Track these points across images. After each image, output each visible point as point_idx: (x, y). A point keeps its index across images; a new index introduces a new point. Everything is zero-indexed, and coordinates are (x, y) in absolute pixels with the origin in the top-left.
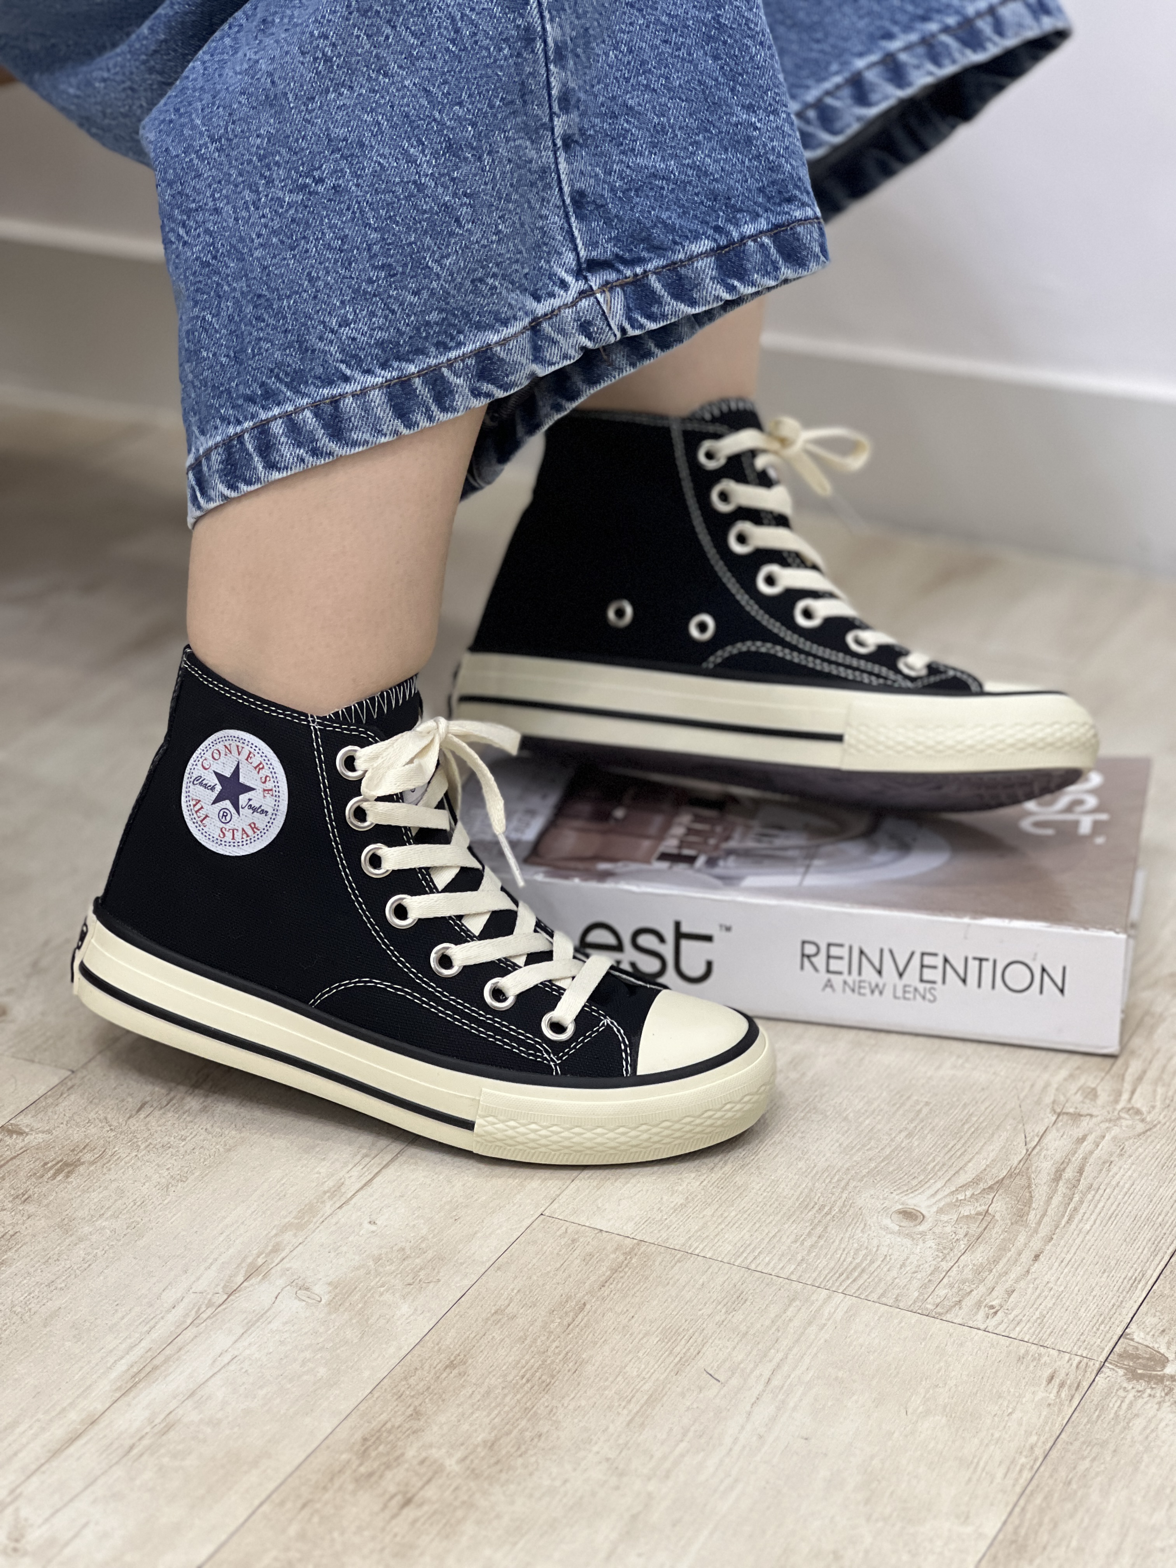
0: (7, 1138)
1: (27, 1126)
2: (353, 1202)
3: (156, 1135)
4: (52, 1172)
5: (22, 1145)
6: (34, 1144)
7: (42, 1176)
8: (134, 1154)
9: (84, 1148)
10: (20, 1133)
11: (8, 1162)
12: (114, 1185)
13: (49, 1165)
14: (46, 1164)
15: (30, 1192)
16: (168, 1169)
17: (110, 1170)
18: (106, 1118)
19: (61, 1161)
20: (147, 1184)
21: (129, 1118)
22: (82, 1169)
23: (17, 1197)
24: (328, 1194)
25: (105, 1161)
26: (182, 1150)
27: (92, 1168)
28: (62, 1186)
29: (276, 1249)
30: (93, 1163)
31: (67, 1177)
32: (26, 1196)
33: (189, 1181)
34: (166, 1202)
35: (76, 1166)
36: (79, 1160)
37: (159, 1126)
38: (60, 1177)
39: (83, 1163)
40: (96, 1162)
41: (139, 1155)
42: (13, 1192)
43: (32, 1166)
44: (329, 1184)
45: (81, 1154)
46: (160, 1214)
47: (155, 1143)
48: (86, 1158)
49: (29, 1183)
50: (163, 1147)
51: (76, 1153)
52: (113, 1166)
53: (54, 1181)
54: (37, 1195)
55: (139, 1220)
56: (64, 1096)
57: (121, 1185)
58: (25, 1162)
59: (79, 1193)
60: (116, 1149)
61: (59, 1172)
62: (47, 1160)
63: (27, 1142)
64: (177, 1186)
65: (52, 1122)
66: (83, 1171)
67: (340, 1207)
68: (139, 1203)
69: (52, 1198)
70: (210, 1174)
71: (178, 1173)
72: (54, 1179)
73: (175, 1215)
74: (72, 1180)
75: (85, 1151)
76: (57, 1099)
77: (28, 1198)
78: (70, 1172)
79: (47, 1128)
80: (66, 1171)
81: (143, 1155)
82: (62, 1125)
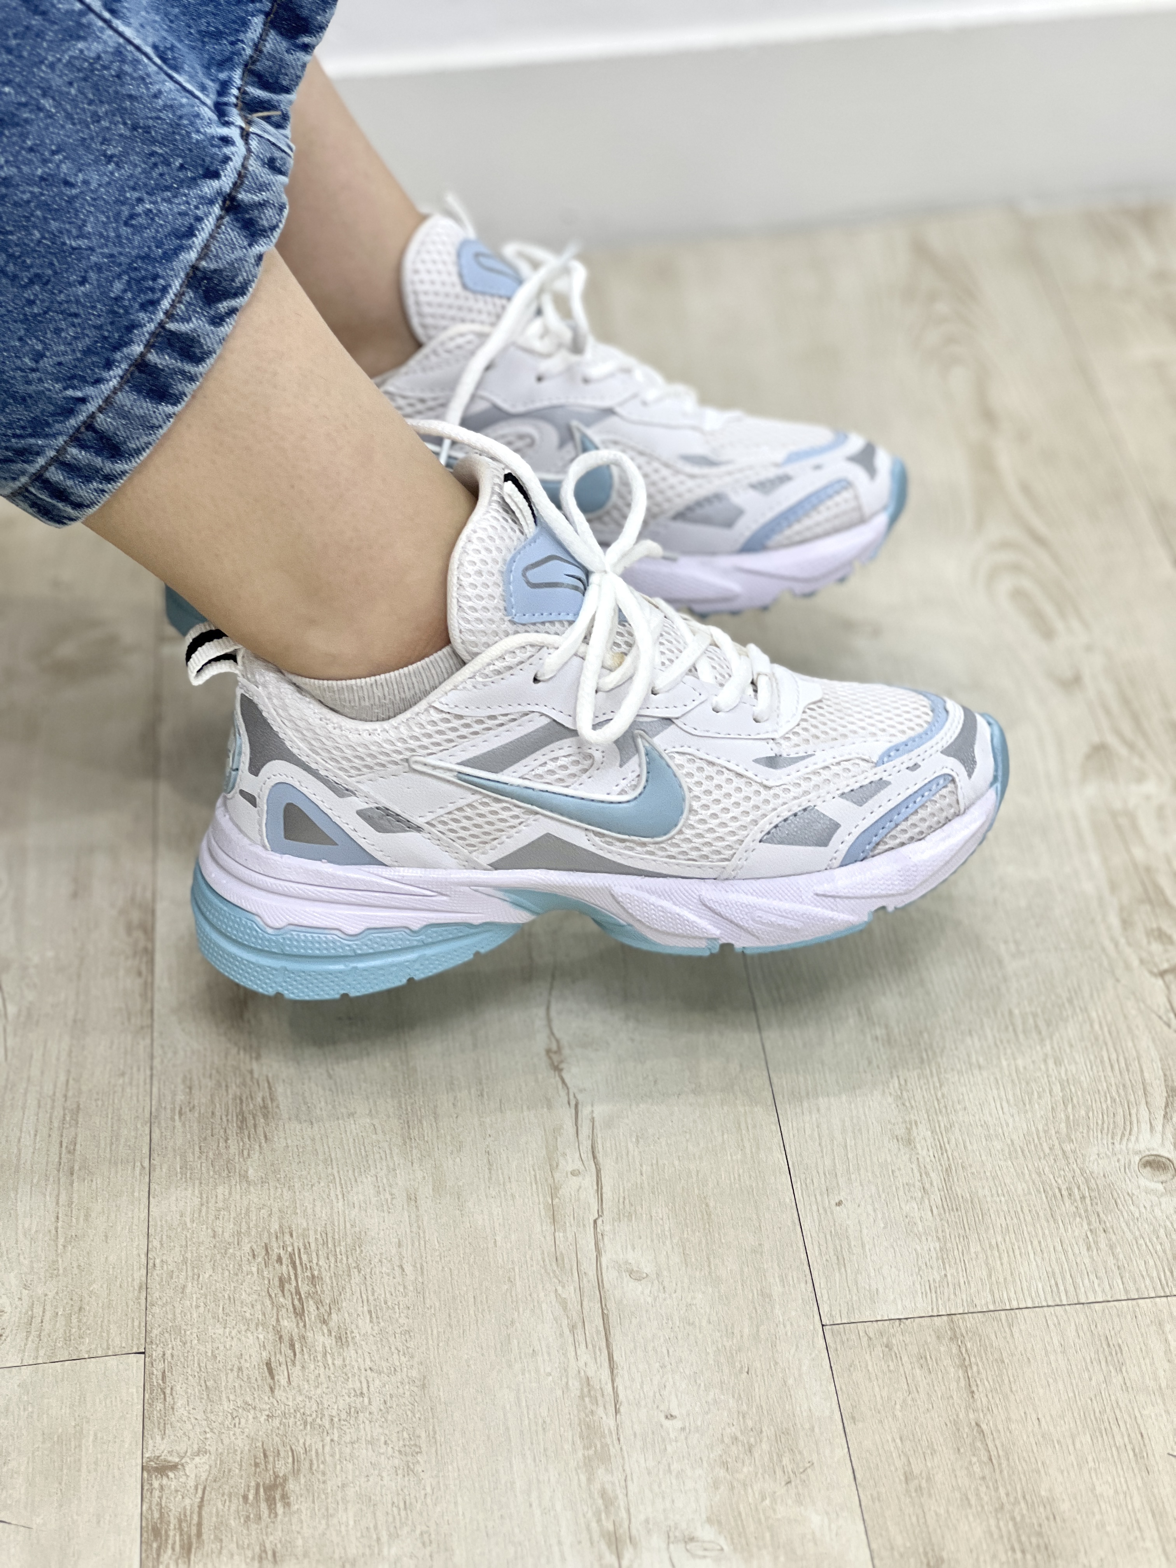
0: (165, 1481)
1: (171, 1453)
2: (622, 1397)
3: (325, 1402)
4: (263, 1506)
5: (191, 1483)
6: (204, 1475)
7: (259, 1518)
8: (328, 1439)
9: (265, 1456)
10: (174, 1467)
11: (200, 1514)
12: (351, 1492)
14: (245, 1498)
15: (268, 1546)
16: (386, 1443)
17: (324, 1474)
18: (246, 1403)
19: (258, 1485)
20: (384, 1474)
21: (272, 1390)
22: (291, 1485)
23: (261, 1558)
24: (587, 1399)
25: (307, 1463)
26: (374, 1408)
27: (303, 1481)
28: (294, 1520)
29: (608, 1500)
30: (296, 1472)
31: (289, 1504)
32: (270, 1553)
33: (424, 1449)
34: (429, 1489)
35: (283, 1486)
36: (276, 1477)
37: (316, 1387)
38: (280, 1508)
39: (285, 1479)
40: (299, 1470)
41: (336, 1439)
42: (249, 1554)
43: (233, 1508)
44: (575, 1385)
45: (270, 1466)
46: (438, 1509)
47: (334, 1413)
48: (283, 1467)
49: (254, 1533)
50: (349, 1414)
51: (263, 1466)
52: (322, 1466)
53: (279, 1517)
54: (279, 1546)
55: (424, 1528)
56: (168, 1391)
57: (357, 1488)
58: (220, 1506)
59: (324, 1522)
60: (301, 1441)
61: (271, 1502)
62: (242, 1492)
63: (193, 1476)
64: (418, 1462)
65: (192, 1435)
66: (297, 1488)
67: (617, 1411)
68: (402, 1505)
69: (300, 1542)
70: (437, 1428)
71: (401, 1443)
72: (276, 1515)
73: (456, 1503)
74: (296, 1507)
75: (271, 1459)
76: (165, 1399)
77: (274, 1554)
78: (284, 1497)
79: (195, 1447)
80: (278, 1497)
81: (340, 1437)
82: (208, 1436)
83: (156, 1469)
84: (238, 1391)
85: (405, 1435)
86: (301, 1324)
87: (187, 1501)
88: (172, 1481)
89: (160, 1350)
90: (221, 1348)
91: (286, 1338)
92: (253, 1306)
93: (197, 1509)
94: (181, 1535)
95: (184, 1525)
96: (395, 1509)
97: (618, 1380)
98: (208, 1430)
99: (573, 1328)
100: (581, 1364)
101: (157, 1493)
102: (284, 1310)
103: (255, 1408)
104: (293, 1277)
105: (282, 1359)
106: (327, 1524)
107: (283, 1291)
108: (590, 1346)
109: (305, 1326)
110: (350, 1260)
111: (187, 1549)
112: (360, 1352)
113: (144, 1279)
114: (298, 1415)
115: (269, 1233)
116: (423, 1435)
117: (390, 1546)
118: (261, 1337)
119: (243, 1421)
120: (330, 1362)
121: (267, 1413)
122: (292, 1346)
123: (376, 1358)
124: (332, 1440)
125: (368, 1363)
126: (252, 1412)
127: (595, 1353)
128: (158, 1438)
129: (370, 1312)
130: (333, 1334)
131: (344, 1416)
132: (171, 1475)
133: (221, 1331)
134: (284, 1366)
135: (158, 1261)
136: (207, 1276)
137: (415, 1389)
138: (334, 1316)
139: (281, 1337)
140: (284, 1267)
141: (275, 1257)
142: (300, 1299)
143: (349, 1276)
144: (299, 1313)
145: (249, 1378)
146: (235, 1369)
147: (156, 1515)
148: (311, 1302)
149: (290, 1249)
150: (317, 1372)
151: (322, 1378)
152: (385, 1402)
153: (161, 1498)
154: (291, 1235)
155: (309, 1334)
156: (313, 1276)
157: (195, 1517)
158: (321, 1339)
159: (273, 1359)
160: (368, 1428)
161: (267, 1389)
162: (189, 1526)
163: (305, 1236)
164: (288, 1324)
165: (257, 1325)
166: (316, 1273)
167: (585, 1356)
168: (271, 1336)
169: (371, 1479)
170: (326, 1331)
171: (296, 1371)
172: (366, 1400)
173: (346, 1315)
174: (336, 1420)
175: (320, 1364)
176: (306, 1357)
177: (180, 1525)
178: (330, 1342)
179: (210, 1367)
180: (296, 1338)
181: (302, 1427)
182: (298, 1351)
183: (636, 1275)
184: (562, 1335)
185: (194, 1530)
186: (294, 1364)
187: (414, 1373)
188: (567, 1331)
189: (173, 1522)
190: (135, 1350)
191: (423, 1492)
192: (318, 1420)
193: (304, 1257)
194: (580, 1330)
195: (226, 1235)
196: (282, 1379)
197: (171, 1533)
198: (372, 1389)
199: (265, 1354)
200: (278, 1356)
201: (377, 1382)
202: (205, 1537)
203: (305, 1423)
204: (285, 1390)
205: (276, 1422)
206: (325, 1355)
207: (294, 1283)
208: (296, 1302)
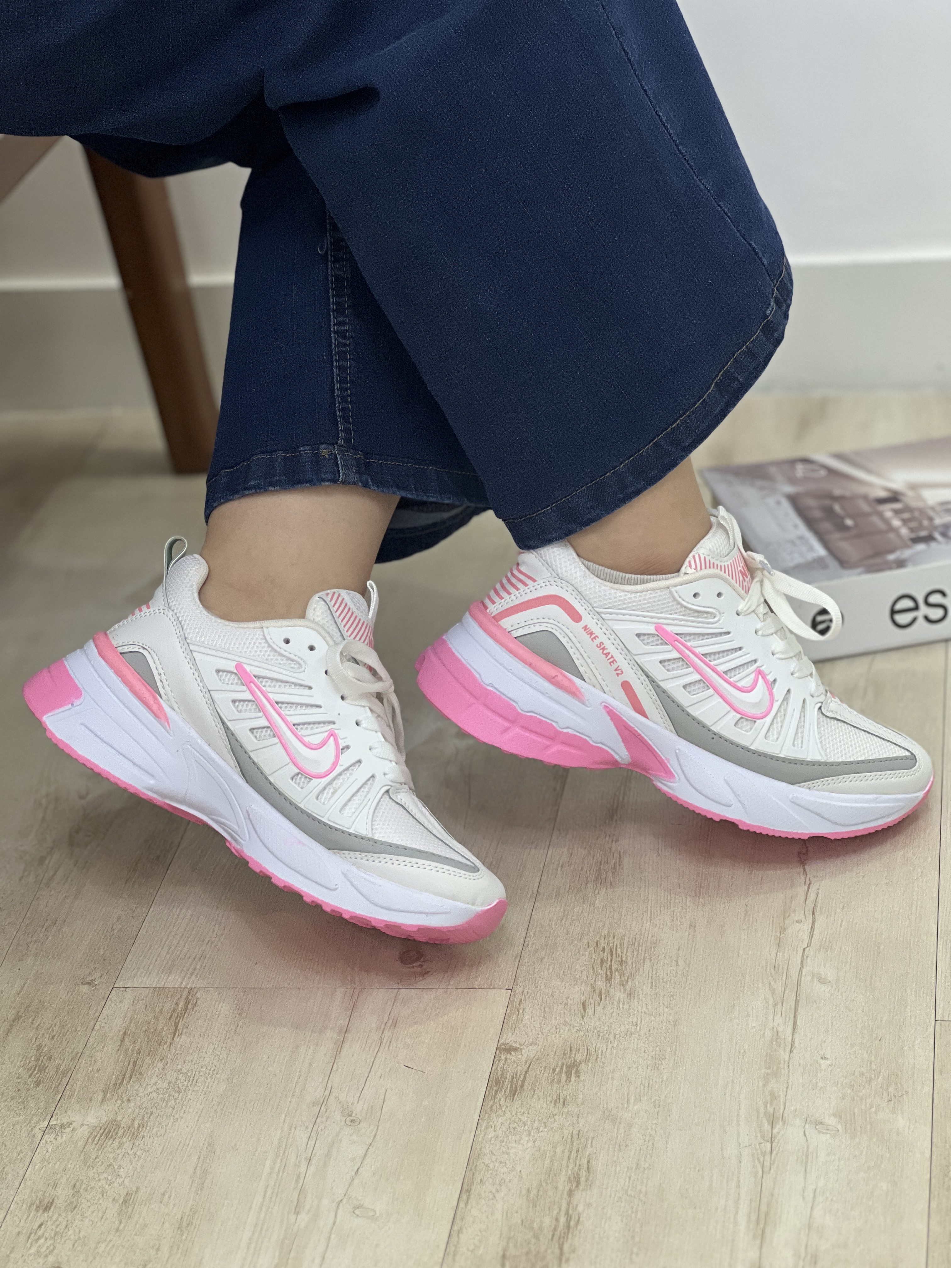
0: (509, 1056)
1: (515, 1042)
2: (797, 1044)
3: (613, 1026)
4: (564, 1076)
5: (524, 1059)
6: (532, 1056)
7: (560, 1081)
8: (611, 1045)
9: (571, 1050)
10: (516, 1050)
11: (525, 1075)
12: (617, 1075)
13: (557, 1070)
14: (554, 1070)
15: (562, 1096)
16: (645, 1051)
17: (604, 1063)
18: (565, 1021)
19: (563, 1064)
20: (640, 1067)
21: (583, 1017)
22: (583, 1067)
23: (556, 1101)
24: (774, 1043)
25: (595, 1057)
26: (642, 1033)
27: (590, 1065)
28: (580, 1085)
29: (774, 1097)
30: (587, 1061)
31: (579, 1076)
32: (562, 1100)
33: (667, 1057)
34: (665, 1079)
35: (578, 1067)
37: (609, 1018)
38: (573, 1078)
39: (580, 1063)
40: (589, 1059)
41: (615, 1046)
42: (550, 1099)
43: (546, 1074)
44: (768, 1034)
45: (573, 1056)
46: (668, 1089)
47: (617, 1032)
48: (579, 1058)
49: (555, 1089)
50: (626, 1034)
51: (568, 1055)
52: (603, 1059)
53: (571, 1083)
54: (568, 1097)
55: (657, 1098)
56: (521, 1011)
57: (622, 1073)
58: (538, 1072)
59: (598, 1088)
60: (594, 1046)
61: (569, 1074)
62: (552, 1067)
63: (526, 1056)
64: (662, 1063)
65: (530, 1034)
66: (586, 1069)
67: (791, 1051)
68: (646, 1085)
69: (581, 1097)
70: (678, 1048)
71: (654, 1053)
72: (570, 1081)
73: (680, 1088)
74: (583, 1078)
75: (574, 1052)
76: (518, 1015)
77: (564, 1100)
78: (577, 1072)
79: (531, 1040)
80: (573, 1072)
81: (618, 1045)
82: (539, 1036)
83: (505, 1050)
84: (562, 1015)
85: (658, 1049)
86: (609, 985)
87: (519, 1068)
88: (512, 1057)
89: (521, 989)
90: (558, 992)
91: (597, 991)
92: (582, 972)
93: (524, 1072)
94: (512, 1085)
95: (515, 1080)
96: (642, 1087)
97: (797, 1036)
98: (540, 1033)
99: (775, 1005)
100: (776, 1024)
101: (502, 1062)
102: (600, 976)
103: (570, 1025)
104: (609, 960)
105: (592, 1001)
106: (600, 1090)
107: (602, 967)
108: (783, 1015)
109: (611, 986)
110: (647, 955)
111: (513, 1093)
112: (640, 1002)
113: (520, 952)
114: (595, 1031)
115: (601, 934)
116: (668, 1050)
117: (634, 1104)
118: (583, 989)
119: (562, 1030)
120: (621, 1006)
121: (577, 1028)
122: (600, 996)
123: (650, 1007)
124: (613, 1047)
125: (644, 1009)
126: (568, 1027)
127: (785, 1019)
128: (510, 1034)
129: (652, 983)
130: (627, 992)
131: (623, 1035)
132: (513, 1053)
133: (560, 983)
134: (593, 1005)
135: (530, 943)
136: (558, 954)
137: (670, 1026)
138: (629, 983)
139: (594, 991)
140: (606, 954)
141: (601, 948)
142: (611, 972)
143: (644, 963)
144: (609, 979)
145: (570, 1009)
146: (563, 1004)
147: (500, 1073)
148: (617, 974)
149: (611, 945)
150: (612, 1011)
151: (614, 1014)
152: (649, 1031)
153: (504, 1065)
154: (614, 938)
155: (612, 991)
156: (622, 961)
157: (522, 1077)
158: (619, 994)
159: (587, 1001)
160: (636, 1043)
161: (580, 1016)
162: (517, 1081)
163: (622, 938)
164: (601, 984)
165: (582, 982)
166: (624, 959)
167: (779, 1020)
168: (589, 989)
169: (631, 1069)
170: (622, 990)
171: (599, 1009)
172: (638, 1028)
173: (637, 983)
174: (618, 1036)
175: (615, 1006)
176: (607, 1002)
177: (512, 1080)
178: (623, 996)
179: (548, 1001)
180: (603, 991)
181: (597, 1038)
182: (603, 998)
183: (822, 981)
184: (767, 1008)
185: (520, 1083)
186: (599, 1005)
187: (671, 1018)
188: (771, 1006)
189: (509, 1077)
190: (506, 987)
191: (661, 1080)
192: (607, 1035)
193: (619, 950)
194: (779, 1006)
195: (574, 933)
196: (590, 1011)
197: (506, 1083)
198: (643, 1023)
199: (583, 998)
200: (590, 999)
201: (647, 1019)
202: (525, 1087)
203: (599, 1036)
204: (590, 1018)
205: (582, 1033)
206: (619, 1002)
207: (609, 963)
208: (608, 973)
